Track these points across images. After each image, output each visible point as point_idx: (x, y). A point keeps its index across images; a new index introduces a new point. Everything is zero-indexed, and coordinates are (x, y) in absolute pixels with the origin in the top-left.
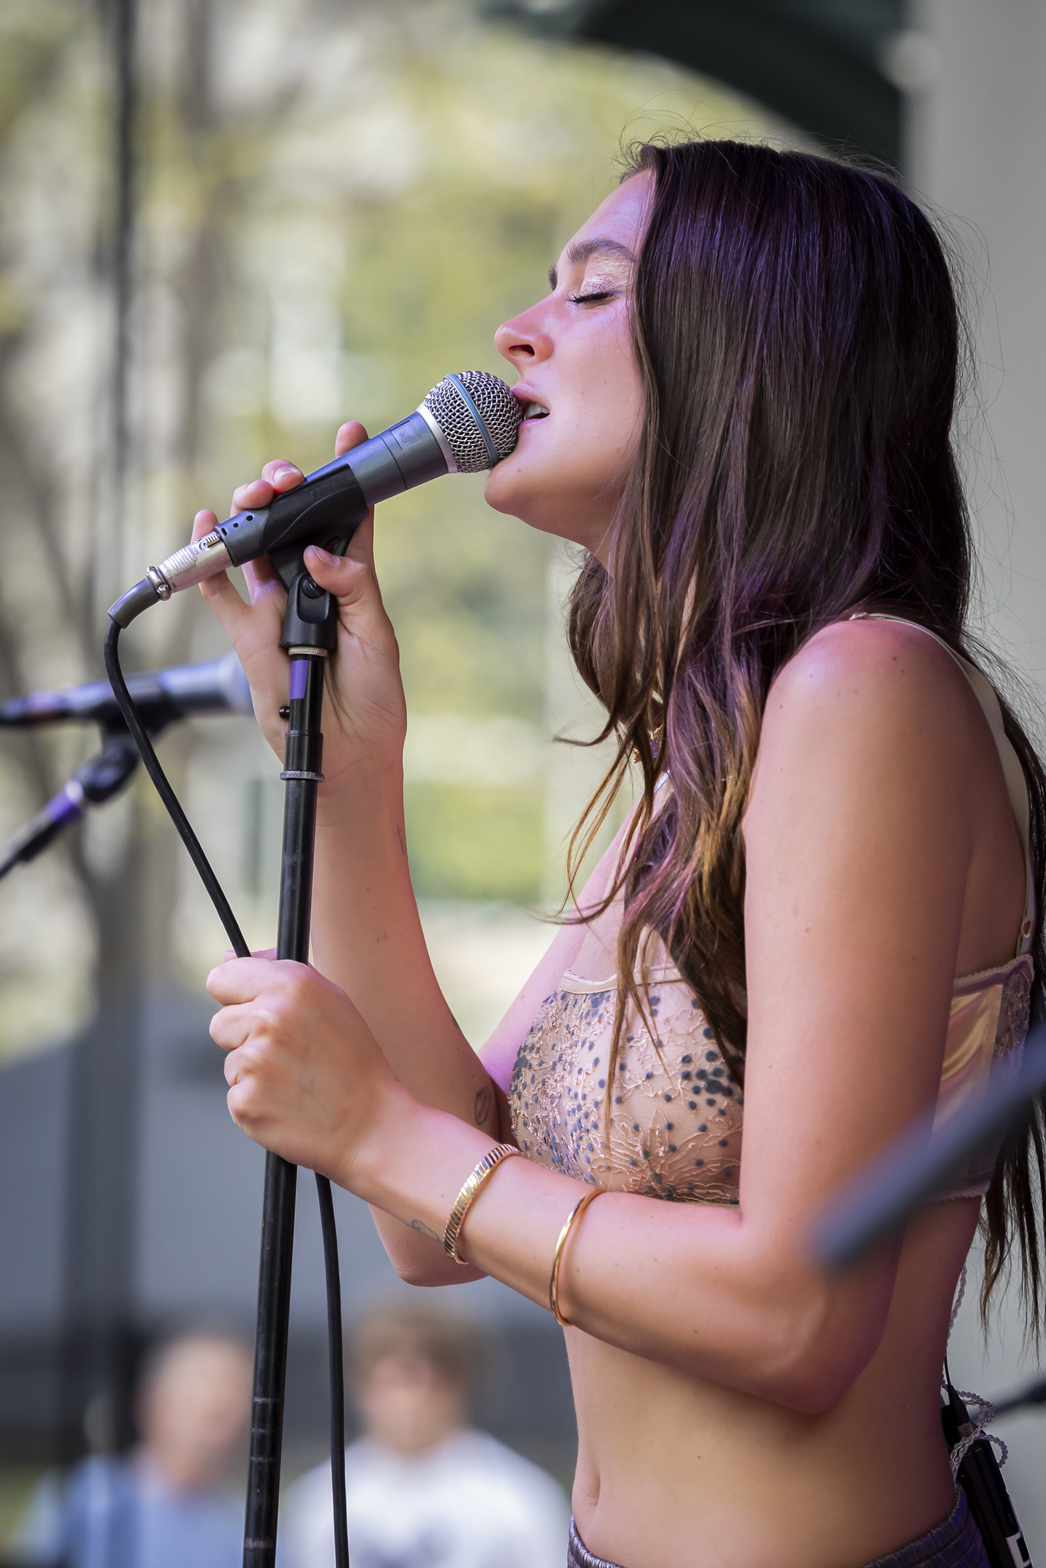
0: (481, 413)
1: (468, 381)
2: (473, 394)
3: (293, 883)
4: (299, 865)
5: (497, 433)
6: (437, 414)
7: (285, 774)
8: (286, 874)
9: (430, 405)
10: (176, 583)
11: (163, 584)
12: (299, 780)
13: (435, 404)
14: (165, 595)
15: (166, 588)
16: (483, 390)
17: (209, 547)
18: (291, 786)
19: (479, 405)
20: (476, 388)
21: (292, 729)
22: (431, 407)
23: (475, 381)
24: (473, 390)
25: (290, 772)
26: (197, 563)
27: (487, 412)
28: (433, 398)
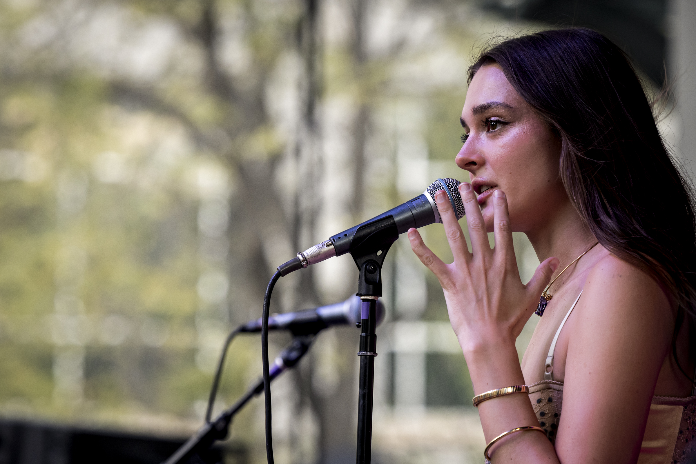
0: (453, 197)
1: (448, 183)
2: (450, 188)
3: (364, 402)
4: (367, 394)
5: (459, 207)
6: (433, 196)
7: (360, 353)
8: (361, 398)
9: (430, 192)
10: (310, 261)
11: (305, 261)
12: (366, 356)
13: (432, 191)
14: (305, 266)
15: (306, 263)
16: (454, 187)
17: (327, 246)
18: (362, 359)
19: (452, 194)
20: (451, 186)
21: (362, 333)
22: (430, 193)
23: (451, 183)
24: (450, 187)
25: (362, 352)
26: (321, 253)
27: (456, 197)
28: (431, 189)
